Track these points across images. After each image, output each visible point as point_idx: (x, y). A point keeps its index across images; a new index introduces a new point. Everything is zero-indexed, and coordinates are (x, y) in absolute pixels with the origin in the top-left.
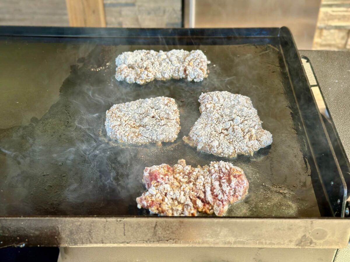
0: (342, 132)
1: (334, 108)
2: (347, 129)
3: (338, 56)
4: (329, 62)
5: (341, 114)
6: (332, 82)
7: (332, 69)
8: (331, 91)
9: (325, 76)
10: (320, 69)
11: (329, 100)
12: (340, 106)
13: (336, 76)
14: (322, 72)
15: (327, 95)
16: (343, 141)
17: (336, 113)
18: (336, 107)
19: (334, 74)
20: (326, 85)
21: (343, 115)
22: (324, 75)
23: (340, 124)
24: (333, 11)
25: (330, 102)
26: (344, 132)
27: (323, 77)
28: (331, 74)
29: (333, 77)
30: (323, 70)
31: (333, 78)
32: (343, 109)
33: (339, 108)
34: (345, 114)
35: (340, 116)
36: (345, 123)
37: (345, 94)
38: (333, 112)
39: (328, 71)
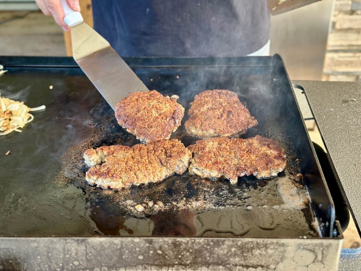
0: (337, 159)
1: (329, 136)
2: (342, 156)
3: (335, 86)
4: (325, 92)
5: (337, 141)
6: (328, 110)
7: (327, 98)
8: (326, 119)
9: (320, 104)
10: (315, 98)
11: (324, 128)
12: (336, 134)
13: (332, 105)
14: (317, 100)
15: (322, 122)
16: (338, 168)
17: (331, 140)
18: (331, 134)
19: (330, 102)
20: (321, 113)
21: (338, 143)
22: (318, 104)
23: (335, 151)
24: (340, 57)
25: (325, 129)
26: (339, 159)
27: (318, 106)
28: (327, 103)
29: (329, 105)
30: (318, 99)
31: (329, 107)
32: (338, 136)
33: (335, 136)
34: (341, 141)
35: (335, 143)
36: (340, 149)
37: (341, 122)
38: (328, 139)
39: (324, 100)
